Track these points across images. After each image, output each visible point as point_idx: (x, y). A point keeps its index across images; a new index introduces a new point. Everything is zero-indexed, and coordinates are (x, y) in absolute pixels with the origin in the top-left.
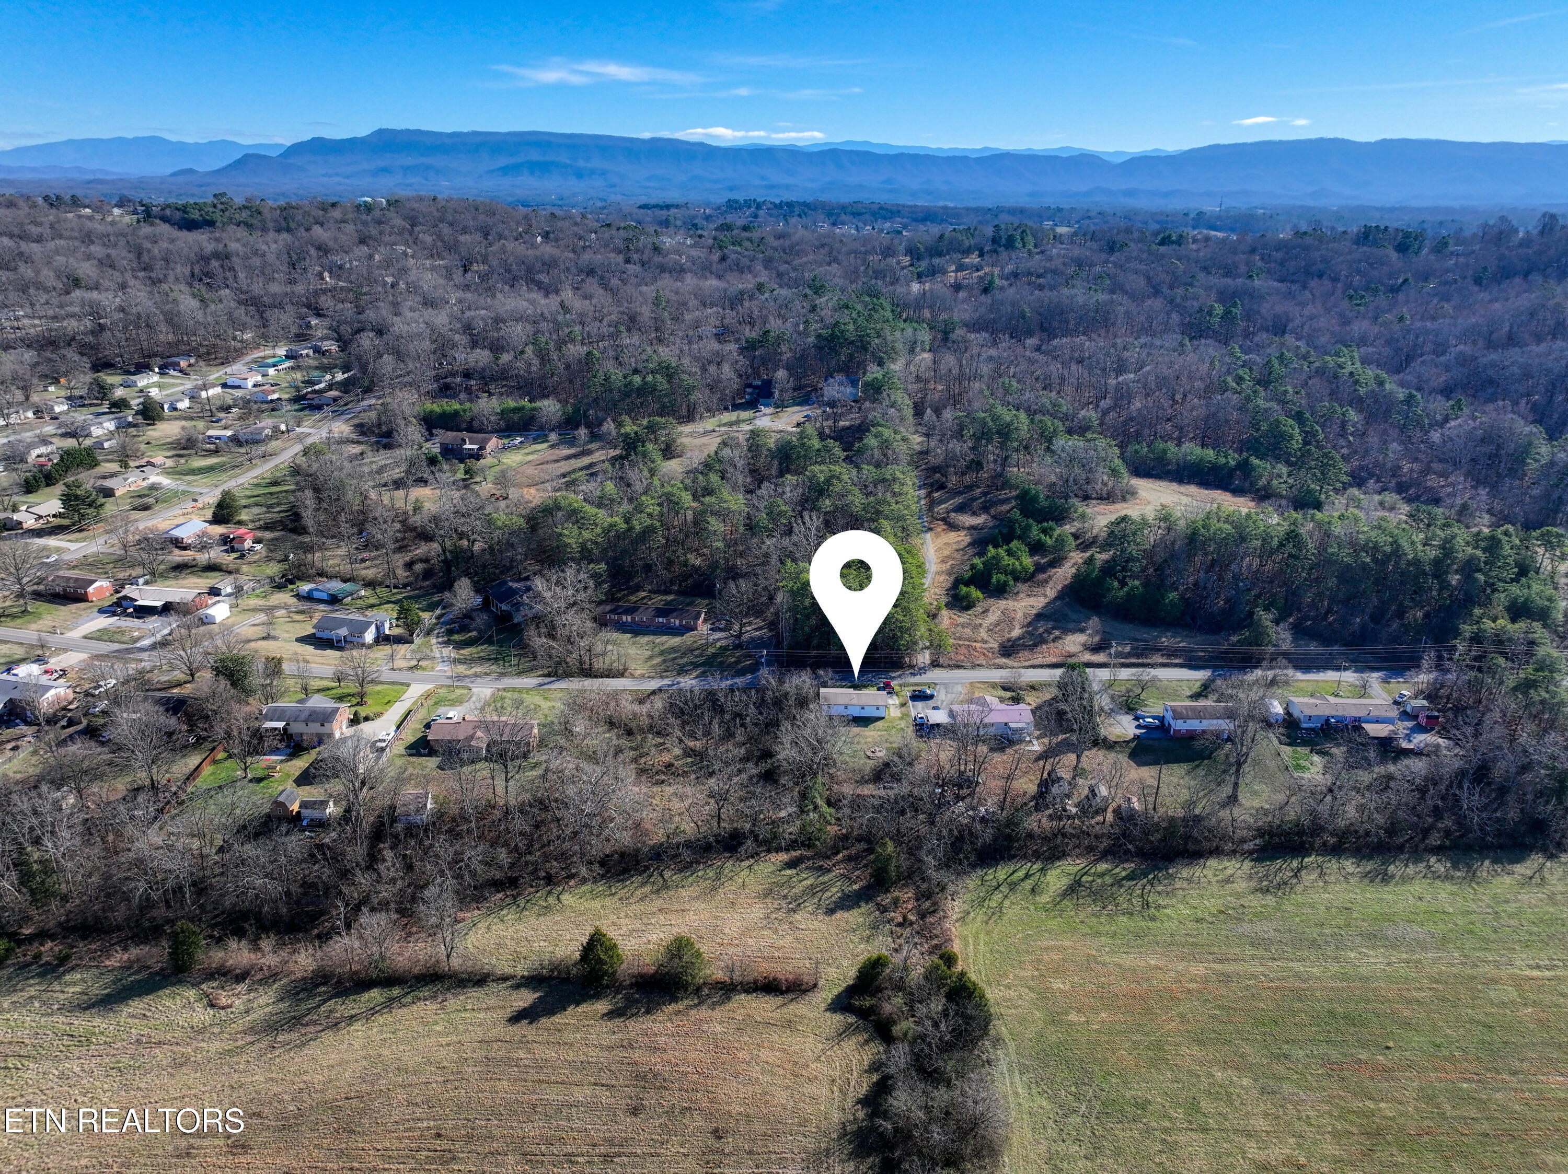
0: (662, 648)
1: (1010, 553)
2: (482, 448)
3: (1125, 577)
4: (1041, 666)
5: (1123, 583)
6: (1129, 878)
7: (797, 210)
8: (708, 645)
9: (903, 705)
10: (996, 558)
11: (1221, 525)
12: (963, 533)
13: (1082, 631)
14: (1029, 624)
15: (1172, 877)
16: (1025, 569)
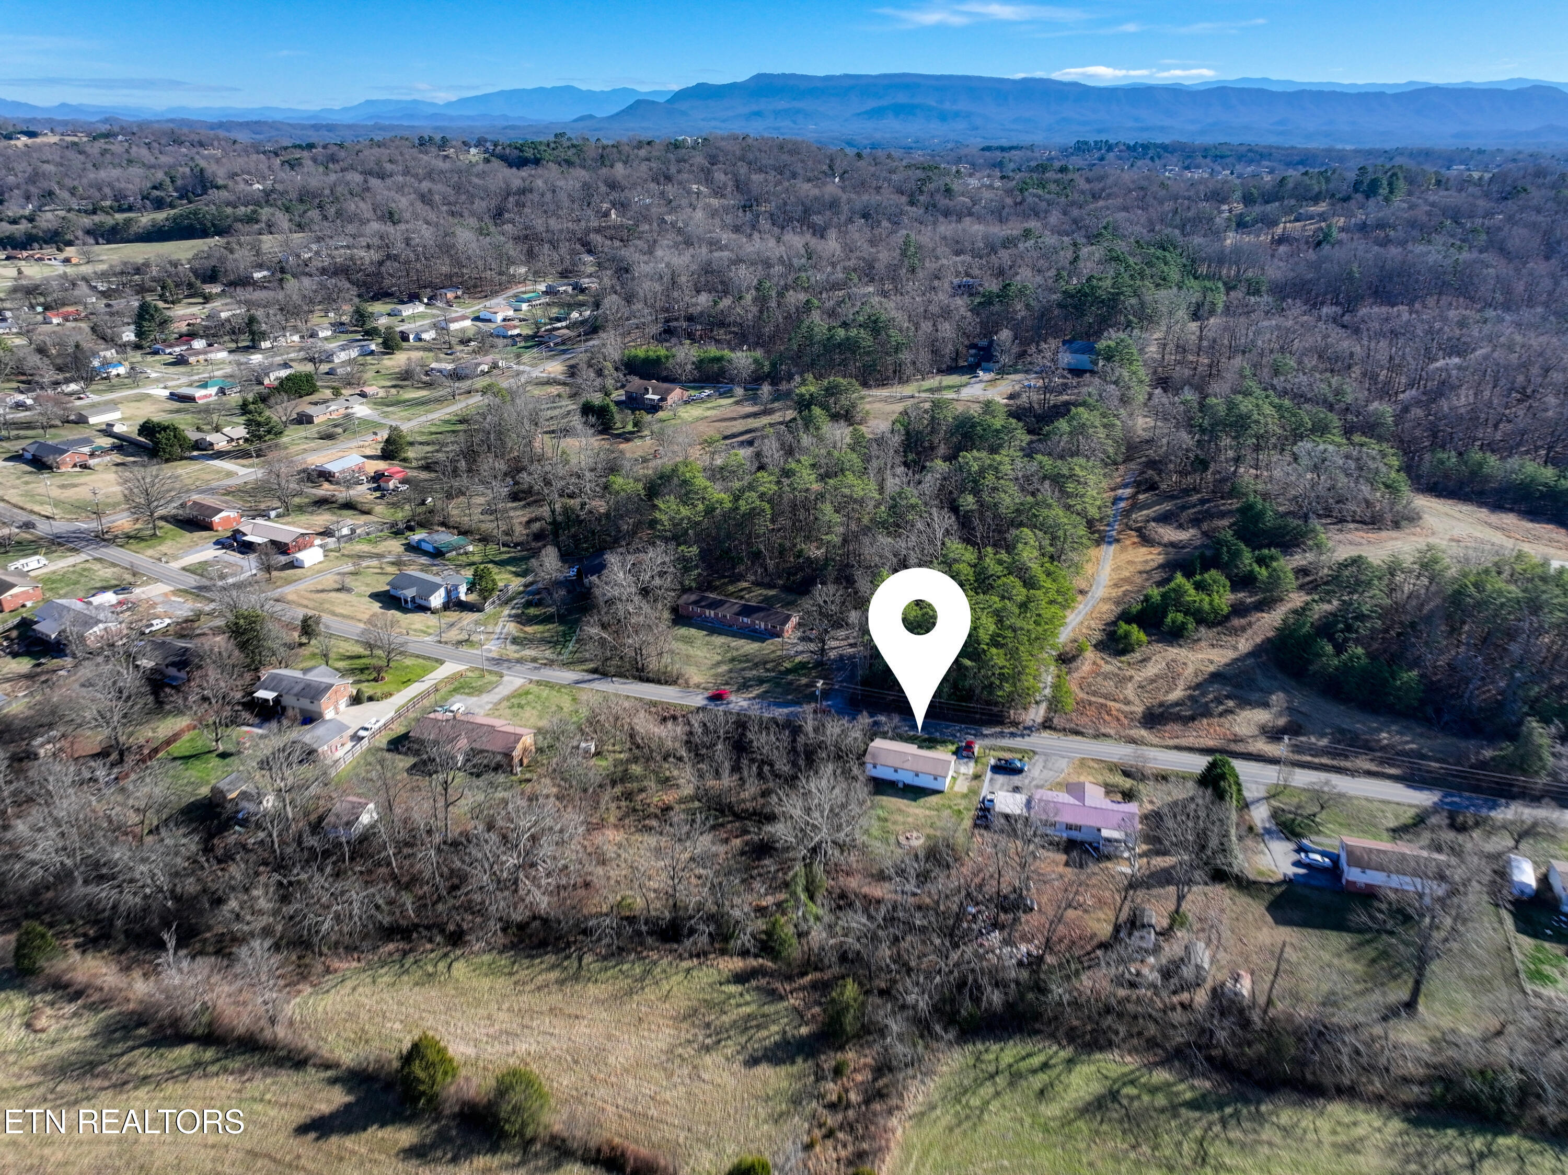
0: (735, 653)
1: (1199, 586)
2: (663, 399)
3: (1346, 640)
4: (1190, 749)
5: (1340, 649)
6: (1193, 1105)
7: (1151, 153)
8: (788, 658)
9: (977, 777)
10: (1179, 592)
11: (1501, 585)
12: (1156, 550)
13: (1266, 705)
14: (1198, 686)
15: (1260, 1118)
16: (1215, 611)
